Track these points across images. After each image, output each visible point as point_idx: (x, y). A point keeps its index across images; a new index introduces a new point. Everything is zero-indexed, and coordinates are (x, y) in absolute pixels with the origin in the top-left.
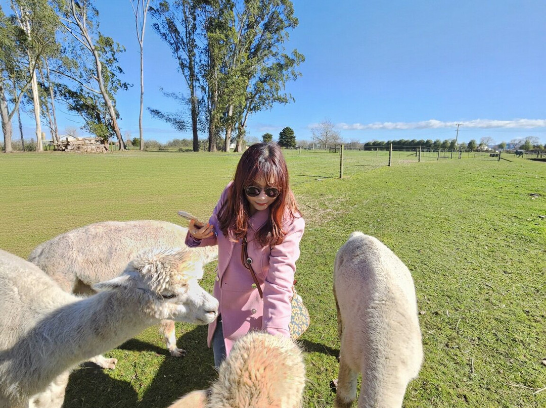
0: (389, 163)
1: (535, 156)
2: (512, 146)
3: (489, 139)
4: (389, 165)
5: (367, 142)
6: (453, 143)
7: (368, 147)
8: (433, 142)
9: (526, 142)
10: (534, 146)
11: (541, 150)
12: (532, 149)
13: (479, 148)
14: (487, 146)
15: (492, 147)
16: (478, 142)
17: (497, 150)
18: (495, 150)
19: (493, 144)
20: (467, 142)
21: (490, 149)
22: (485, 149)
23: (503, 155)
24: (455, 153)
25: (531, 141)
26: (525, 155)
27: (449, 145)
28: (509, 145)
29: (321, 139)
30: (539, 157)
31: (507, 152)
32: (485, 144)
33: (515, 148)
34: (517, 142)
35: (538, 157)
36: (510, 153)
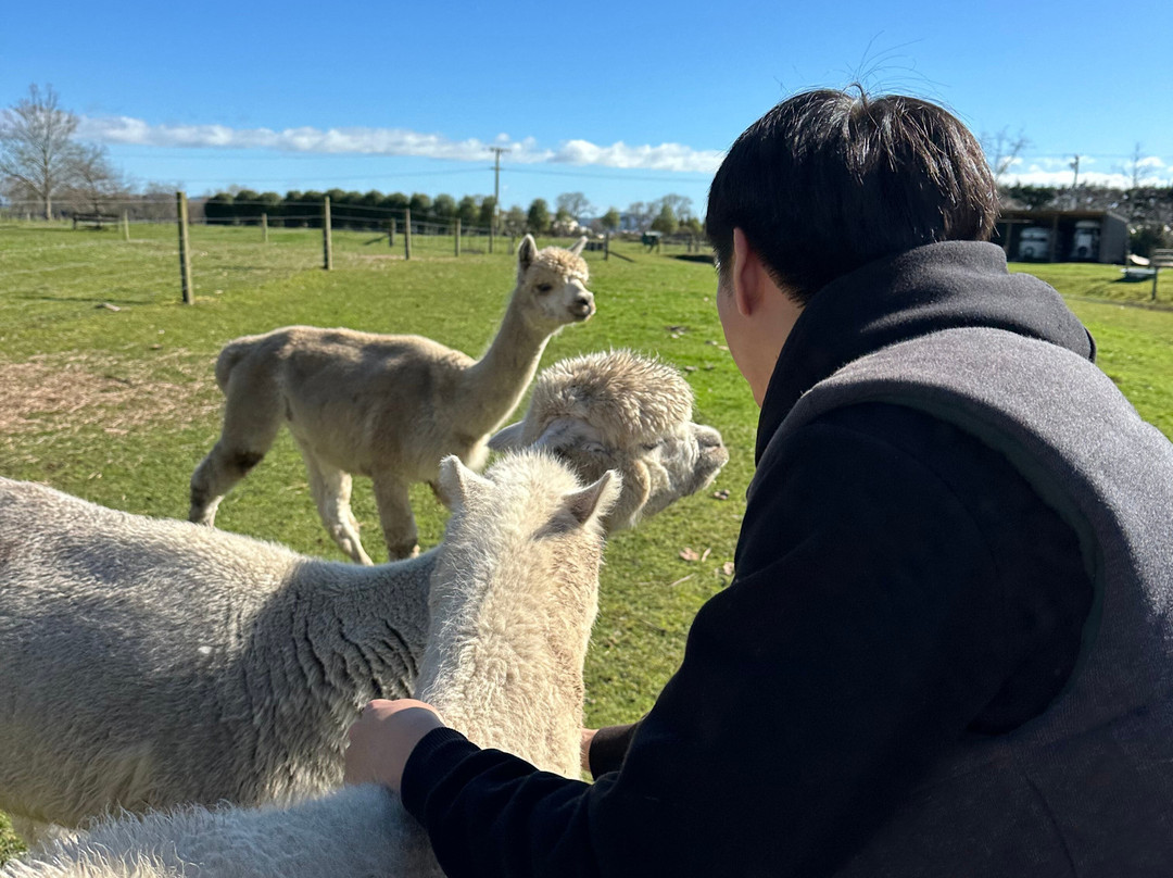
0: (326, 260)
1: (682, 250)
2: (633, 222)
3: (578, 199)
4: (326, 267)
5: (213, 194)
6: (488, 207)
7: (219, 211)
8: (432, 203)
9: (665, 211)
10: (681, 223)
11: (695, 232)
12: (676, 228)
13: (556, 226)
14: (576, 219)
15: (589, 224)
16: (552, 208)
17: (601, 232)
18: (596, 230)
19: (589, 216)
20: (525, 207)
21: (584, 229)
22: (572, 229)
23: (615, 245)
24: (498, 238)
25: (675, 208)
26: (662, 246)
27: (477, 212)
28: (626, 218)
29: (23, 175)
30: (693, 253)
31: (625, 238)
32: (570, 215)
33: (642, 228)
34: (643, 211)
35: (689, 250)
36: (631, 241)
